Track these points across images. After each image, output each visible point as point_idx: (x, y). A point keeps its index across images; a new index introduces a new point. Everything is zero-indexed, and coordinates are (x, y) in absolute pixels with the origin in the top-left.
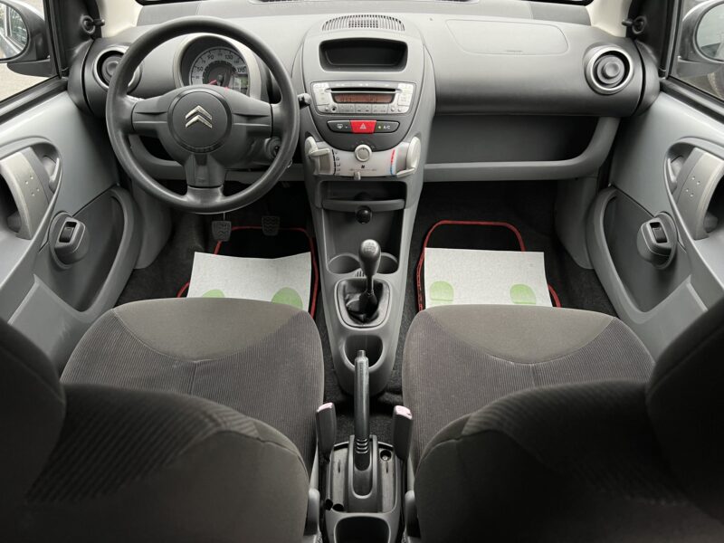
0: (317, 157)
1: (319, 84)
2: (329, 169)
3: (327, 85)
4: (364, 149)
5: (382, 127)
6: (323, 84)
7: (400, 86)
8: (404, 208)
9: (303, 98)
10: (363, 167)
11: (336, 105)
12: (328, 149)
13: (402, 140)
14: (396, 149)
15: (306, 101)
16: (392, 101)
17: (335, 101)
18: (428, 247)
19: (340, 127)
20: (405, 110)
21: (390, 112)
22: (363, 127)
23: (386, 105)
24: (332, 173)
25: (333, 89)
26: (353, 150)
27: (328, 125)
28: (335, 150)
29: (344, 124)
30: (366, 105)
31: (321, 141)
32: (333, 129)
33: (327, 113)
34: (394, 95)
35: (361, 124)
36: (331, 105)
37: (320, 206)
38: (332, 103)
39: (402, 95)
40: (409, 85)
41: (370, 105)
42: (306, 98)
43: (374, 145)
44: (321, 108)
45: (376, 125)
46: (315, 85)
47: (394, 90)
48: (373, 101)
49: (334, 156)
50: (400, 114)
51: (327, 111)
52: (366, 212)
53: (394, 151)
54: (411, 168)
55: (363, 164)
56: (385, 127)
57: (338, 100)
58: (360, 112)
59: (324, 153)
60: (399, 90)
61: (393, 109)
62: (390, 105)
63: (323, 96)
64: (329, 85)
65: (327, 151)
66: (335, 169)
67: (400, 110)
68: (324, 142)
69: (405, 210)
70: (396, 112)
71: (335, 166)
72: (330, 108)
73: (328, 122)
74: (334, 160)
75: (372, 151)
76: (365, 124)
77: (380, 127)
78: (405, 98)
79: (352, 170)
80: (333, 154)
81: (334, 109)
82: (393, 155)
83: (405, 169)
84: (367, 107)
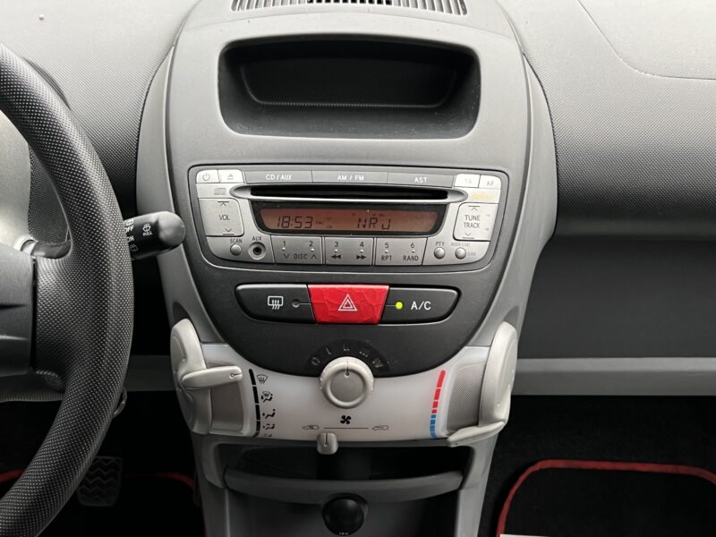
1: (212, 174)
2: (239, 418)
3: (237, 177)
4: (348, 371)
5: (407, 305)
6: (224, 174)
7: (462, 181)
8: (461, 486)
9: (155, 227)
10: (346, 420)
11: (265, 238)
12: (237, 369)
13: (465, 343)
14: (451, 368)
16: (435, 229)
17: (261, 225)
19: (276, 305)
20: (477, 251)
21: (430, 260)
22: (348, 306)
23: (420, 241)
25: (256, 190)
26: (315, 372)
27: (237, 293)
28: (257, 371)
29: (290, 296)
30: (358, 240)
31: (217, 341)
32: (253, 309)
33: (236, 259)
34: (445, 207)
35: (341, 294)
36: (247, 239)
37: (218, 483)
38: (251, 231)
39: (466, 209)
40: (486, 179)
41: (368, 240)
42: (163, 224)
43: (383, 361)
44: (217, 246)
45: (390, 299)
46: (202, 175)
47: (442, 194)
48: (379, 228)
49: (255, 389)
50: (462, 264)
51: (235, 253)
52: (351, 503)
53: (443, 374)
54: (491, 420)
55: (347, 413)
56: (414, 305)
57: (271, 222)
58: (337, 261)
59: (225, 381)
60: (459, 193)
61: (441, 251)
62: (432, 239)
63: (224, 210)
64: (245, 177)
65: (234, 374)
66: (258, 424)
67: (462, 252)
68: (226, 346)
69: (463, 493)
70: (450, 259)
71: (258, 417)
72: (244, 245)
73: (240, 287)
74: (257, 401)
75: (375, 376)
76: (356, 296)
77: (399, 305)
78: (476, 218)
79: (311, 427)
80: (254, 382)
81: (257, 251)
82: (440, 384)
83: (476, 424)
84: (362, 245)
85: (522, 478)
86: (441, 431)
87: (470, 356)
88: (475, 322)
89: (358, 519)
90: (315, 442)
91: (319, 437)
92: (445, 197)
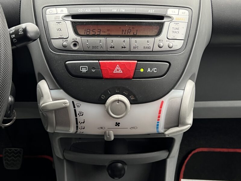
0: (51, 111)
1: (54, 10)
2: (68, 124)
3: (65, 11)
4: (118, 101)
5: (145, 70)
6: (59, 9)
8: (168, 157)
9: (25, 30)
10: (118, 124)
11: (78, 39)
12: (66, 101)
13: (173, 88)
14: (166, 99)
15: (30, 35)
16: (159, 33)
17: (76, 33)
18: (184, 178)
19: (84, 70)
20: (178, 45)
21: (156, 48)
22: (118, 70)
23: (151, 40)
24: (72, 130)
25: (74, 16)
26: (103, 102)
27: (66, 66)
28: (76, 102)
29: (91, 66)
30: (122, 39)
31: (57, 89)
32: (73, 73)
33: (65, 49)
34: (162, 24)
35: (115, 65)
36: (70, 40)
37: (61, 157)
38: (72, 36)
39: (172, 25)
40: (182, 11)
41: (127, 39)
42: (29, 29)
43: (135, 96)
44: (57, 43)
45: (137, 67)
46: (49, 11)
47: (161, 18)
48: (132, 34)
49: (75, 110)
50: (171, 51)
51: (65, 46)
52: (120, 165)
53: (162, 102)
54: (184, 124)
55: (118, 121)
56: (149, 70)
57: (81, 32)
58: (113, 49)
59: (61, 107)
60: (169, 17)
61: (161, 45)
62: (157, 38)
63: (59, 26)
64: (69, 11)
65: (65, 103)
66: (77, 127)
67: (171, 45)
68: (62, 90)
69: (168, 160)
70: (165, 48)
71: (77, 123)
72: (69, 43)
73: (67, 63)
74: (76, 116)
75: (131, 104)
76: (121, 65)
77: (142, 70)
78: (177, 29)
79: (102, 128)
80: (74, 107)
81: (75, 45)
82: (161, 107)
83: (178, 126)
84: (124, 41)
85: (190, 155)
86: (161, 130)
87: (175, 94)
88: (177, 78)
89: (123, 172)
90: (103, 136)
91: (105, 132)
92: (163, 19)
